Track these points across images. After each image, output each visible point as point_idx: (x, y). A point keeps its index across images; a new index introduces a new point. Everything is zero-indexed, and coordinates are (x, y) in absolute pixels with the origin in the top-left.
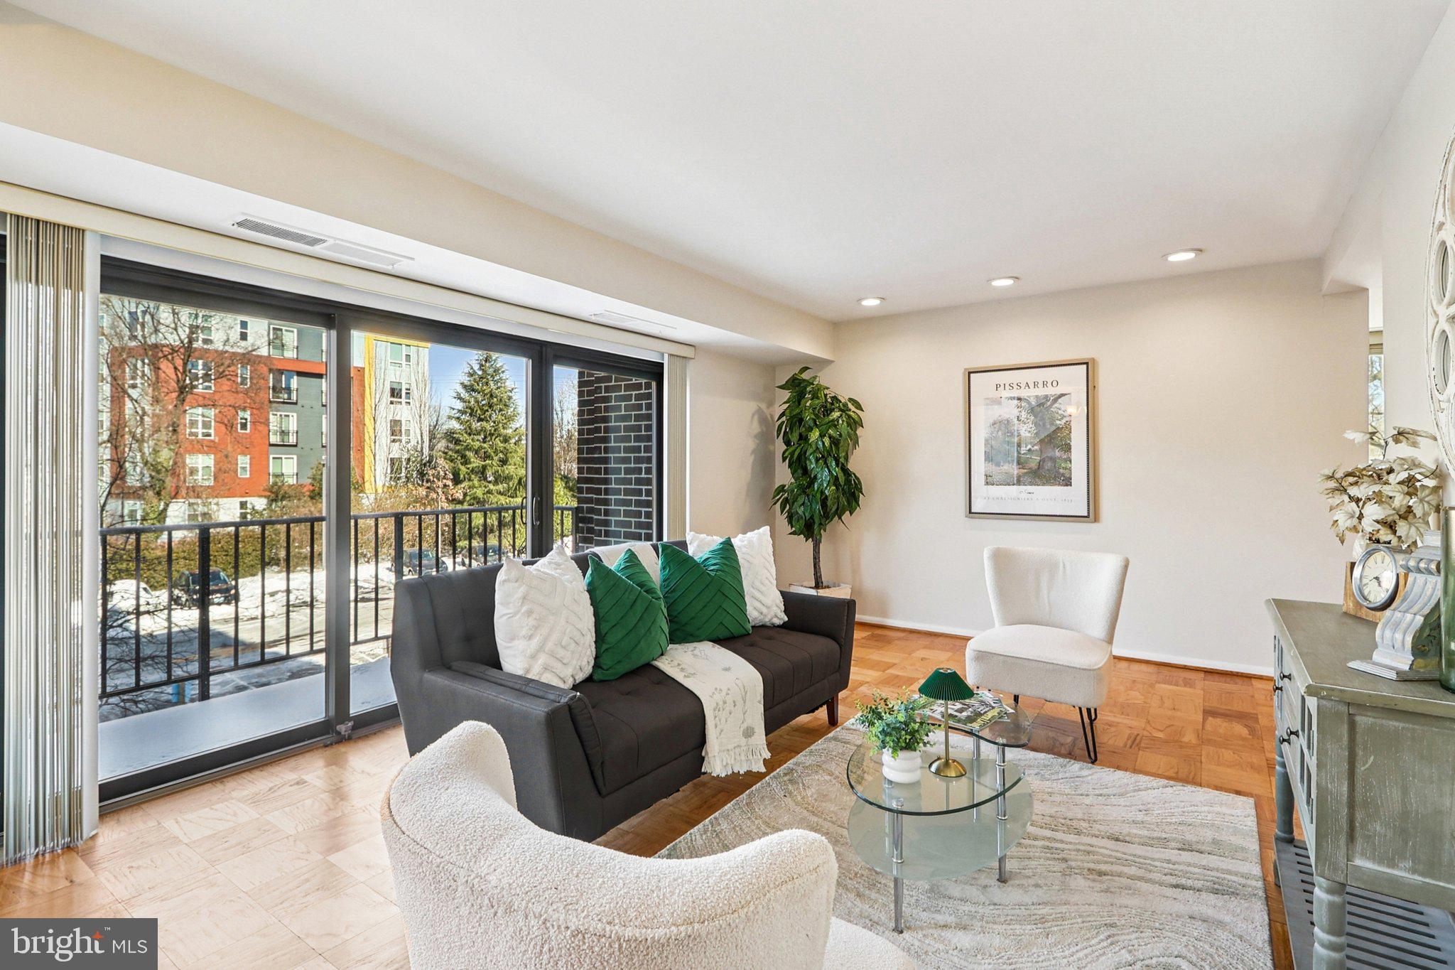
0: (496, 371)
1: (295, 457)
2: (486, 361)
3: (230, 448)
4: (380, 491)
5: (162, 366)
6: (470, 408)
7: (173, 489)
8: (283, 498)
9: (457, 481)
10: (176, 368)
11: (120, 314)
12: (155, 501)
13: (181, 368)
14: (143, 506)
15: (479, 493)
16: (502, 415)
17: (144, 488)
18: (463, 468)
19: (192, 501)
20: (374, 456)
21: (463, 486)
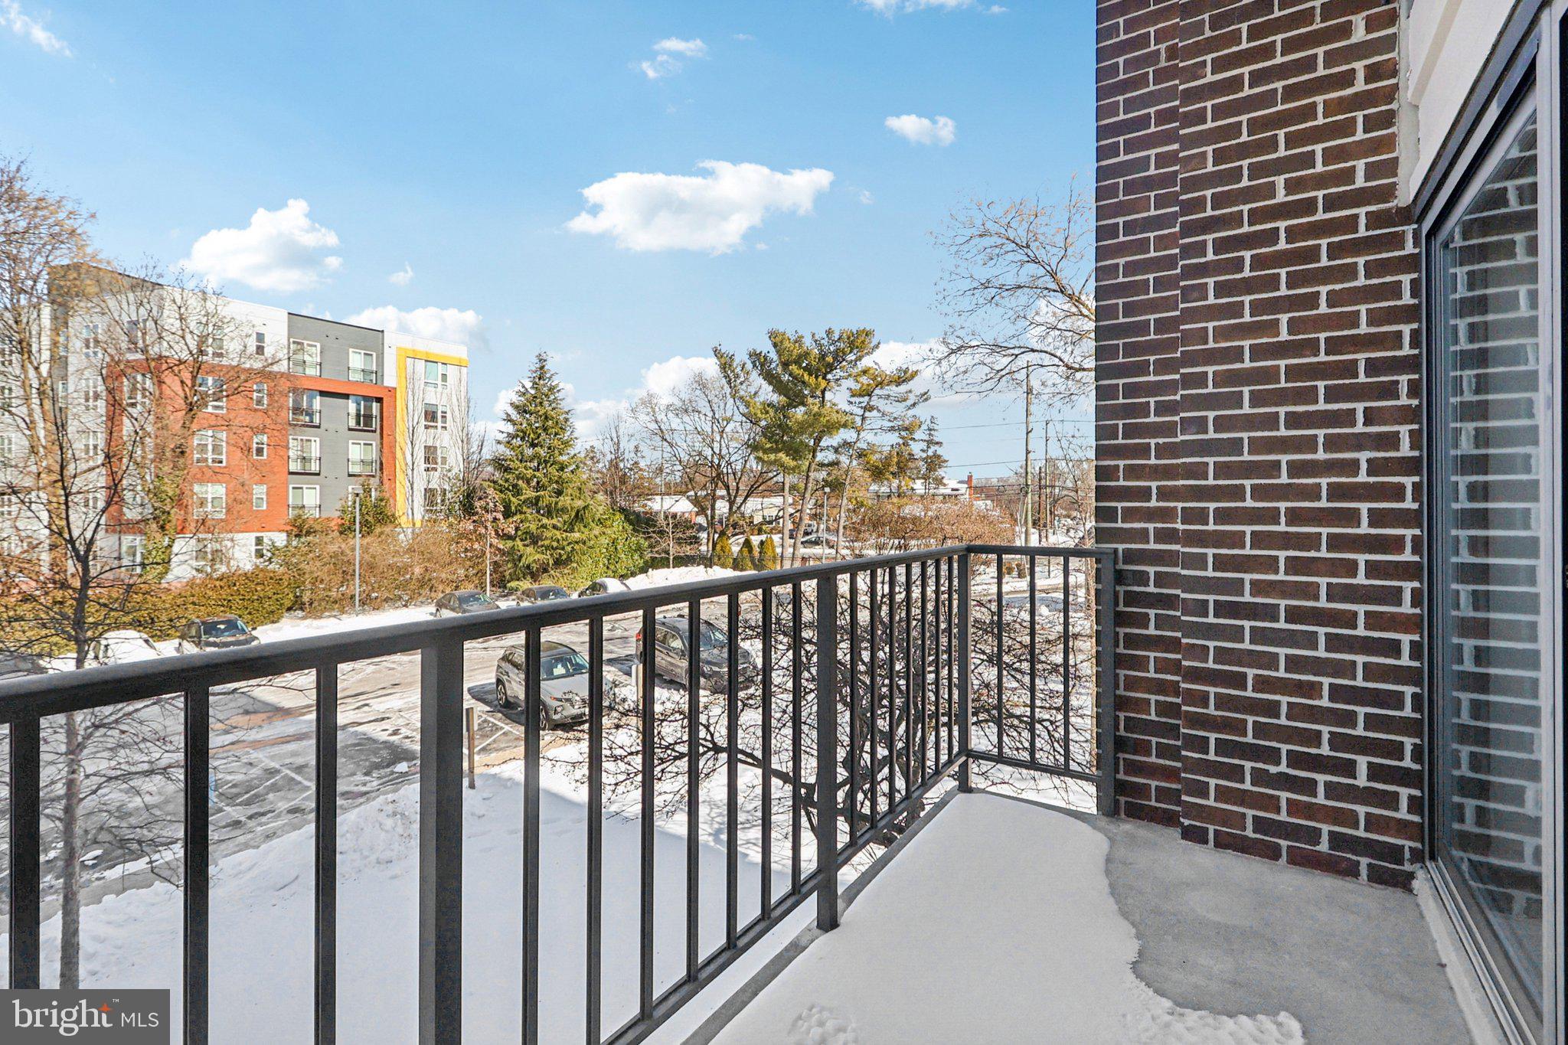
0: (551, 389)
1: (318, 487)
2: (540, 379)
3: (246, 476)
4: (418, 524)
5: (166, 380)
6: (522, 431)
7: (179, 522)
8: (308, 533)
9: (507, 514)
10: (182, 382)
11: (117, 318)
12: (158, 536)
13: (189, 383)
14: (144, 542)
15: (533, 527)
16: (559, 440)
17: (145, 521)
18: (513, 499)
19: (201, 536)
20: (412, 485)
21: (515, 519)
